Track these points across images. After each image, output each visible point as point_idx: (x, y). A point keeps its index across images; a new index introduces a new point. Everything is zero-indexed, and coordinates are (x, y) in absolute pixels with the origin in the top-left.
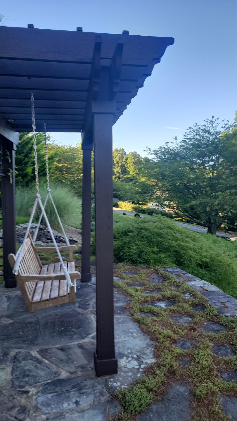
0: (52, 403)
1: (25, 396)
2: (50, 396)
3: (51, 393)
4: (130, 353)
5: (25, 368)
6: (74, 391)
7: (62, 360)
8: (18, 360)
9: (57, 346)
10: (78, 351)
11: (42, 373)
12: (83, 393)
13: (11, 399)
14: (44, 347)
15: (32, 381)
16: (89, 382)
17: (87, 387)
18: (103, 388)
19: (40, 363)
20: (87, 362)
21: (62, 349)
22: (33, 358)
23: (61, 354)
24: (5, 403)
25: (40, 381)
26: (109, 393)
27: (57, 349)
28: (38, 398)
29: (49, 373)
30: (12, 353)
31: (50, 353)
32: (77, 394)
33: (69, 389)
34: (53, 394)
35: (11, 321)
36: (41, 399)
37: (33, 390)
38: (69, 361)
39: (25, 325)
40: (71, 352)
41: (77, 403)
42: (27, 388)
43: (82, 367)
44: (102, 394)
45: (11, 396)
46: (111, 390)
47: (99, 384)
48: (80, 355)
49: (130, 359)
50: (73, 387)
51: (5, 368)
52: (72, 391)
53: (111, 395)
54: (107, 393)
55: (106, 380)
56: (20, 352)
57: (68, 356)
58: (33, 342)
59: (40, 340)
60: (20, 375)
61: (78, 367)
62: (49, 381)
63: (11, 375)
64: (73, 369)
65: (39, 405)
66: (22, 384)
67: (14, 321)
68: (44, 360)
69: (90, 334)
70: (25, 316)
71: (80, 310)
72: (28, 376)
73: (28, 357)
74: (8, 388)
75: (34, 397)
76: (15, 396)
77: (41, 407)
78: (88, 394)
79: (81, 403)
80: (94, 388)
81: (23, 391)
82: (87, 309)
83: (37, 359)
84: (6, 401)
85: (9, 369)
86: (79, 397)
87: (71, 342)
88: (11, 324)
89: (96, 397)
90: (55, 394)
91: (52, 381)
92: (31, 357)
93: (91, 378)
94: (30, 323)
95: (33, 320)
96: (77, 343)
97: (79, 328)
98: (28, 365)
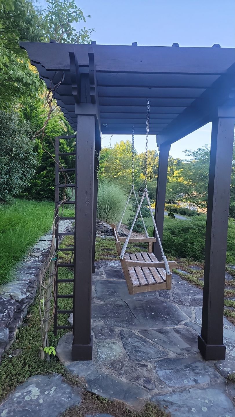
0: (173, 379)
1: (145, 369)
2: (168, 371)
3: (169, 369)
4: (230, 343)
5: (134, 345)
6: (188, 370)
7: (165, 342)
8: (124, 337)
9: (155, 329)
10: (177, 335)
11: (151, 351)
12: (198, 373)
13: (133, 370)
14: (142, 328)
15: (145, 356)
16: (198, 364)
17: (200, 368)
18: (215, 371)
19: (146, 341)
20: (190, 347)
21: (160, 332)
22: (137, 337)
23: (161, 336)
24: (130, 373)
25: (153, 357)
26: (222, 376)
27: (156, 332)
28: (158, 372)
29: (158, 352)
30: (117, 330)
31: (151, 334)
32: (192, 373)
33: (183, 368)
34: (170, 371)
35: (102, 303)
36: (161, 373)
37: (150, 365)
38: (171, 343)
39: (118, 307)
40: (170, 335)
41: (195, 381)
42: (143, 362)
43: (187, 350)
44: (216, 376)
45: (132, 367)
46: (222, 373)
47: (210, 367)
48: (180, 339)
49: (231, 348)
50: (186, 367)
51: (116, 342)
52: (187, 370)
53: (226, 378)
54: (220, 376)
55: (215, 364)
56: (124, 330)
57: (169, 339)
58: (130, 323)
59: (136, 322)
60: (132, 350)
61: (183, 349)
62: (161, 359)
63: (124, 349)
64: (179, 351)
65: (161, 379)
66: (138, 358)
67: (105, 303)
68: (148, 339)
69: (182, 321)
70: (113, 299)
71: (162, 299)
72: (140, 352)
73: (131, 336)
74: (127, 360)
75: (154, 371)
76: (137, 368)
77: (164, 380)
78: (203, 375)
79: (199, 381)
80: (207, 370)
81: (141, 364)
82: (168, 298)
83: (142, 339)
84: (130, 371)
85: (120, 344)
86: (195, 376)
87: (166, 327)
88: (106, 305)
89: (211, 378)
90: (172, 370)
91: (164, 359)
92: (135, 336)
93: (199, 361)
94: (121, 306)
95: (122, 303)
96: (172, 328)
97: (168, 314)
98: (137, 343)
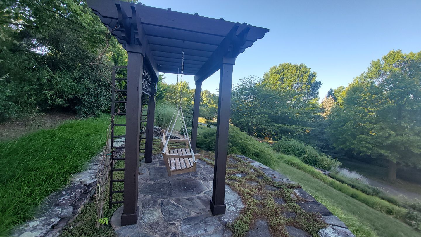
0: (191, 231)
1: (173, 226)
2: (188, 226)
3: (189, 224)
4: (229, 202)
5: (169, 210)
6: (202, 223)
7: (190, 206)
8: (163, 205)
9: (185, 198)
10: (199, 201)
11: (180, 213)
12: (207, 225)
13: (165, 228)
14: (177, 198)
15: (175, 217)
16: (209, 219)
17: (209, 221)
18: (218, 222)
19: (177, 207)
20: (205, 207)
21: (188, 199)
22: (172, 204)
23: (189, 202)
24: (162, 231)
25: (180, 217)
26: (222, 225)
27: (186, 200)
28: (182, 228)
29: (184, 213)
30: (159, 201)
31: (182, 202)
32: (204, 225)
33: (199, 222)
34: (190, 225)
35: (153, 182)
36: (184, 228)
37: (177, 223)
38: (194, 206)
39: (162, 185)
40: (194, 201)
41: (205, 230)
42: (173, 222)
43: (203, 210)
44: (218, 225)
45: (165, 226)
46: (223, 223)
47: (216, 220)
48: (200, 203)
49: (230, 205)
50: (201, 221)
51: (157, 210)
52: (201, 224)
53: (224, 226)
54: (221, 225)
55: (219, 217)
56: (164, 200)
57: (193, 204)
58: (170, 195)
59: (174, 194)
60: (167, 213)
61: (201, 210)
62: (186, 218)
63: (161, 213)
64: (198, 211)
65: (183, 232)
66: (170, 219)
67: (155, 182)
68: (179, 205)
69: (203, 191)
70: (161, 180)
71: (193, 178)
72: (172, 214)
73: (169, 203)
74: (162, 221)
75: (179, 227)
76: (168, 226)
77: (185, 233)
78: (211, 226)
79: (207, 230)
80: (213, 222)
81: (171, 223)
82: (197, 177)
83: (175, 205)
84: (163, 229)
85: (160, 210)
86: (205, 227)
87: (193, 196)
88: (155, 184)
89: (215, 227)
90: (191, 225)
91: (188, 218)
92: (171, 204)
93: (210, 216)
94: (165, 184)
95: (166, 182)
96: (196, 196)
97: (195, 187)
98: (171, 208)
